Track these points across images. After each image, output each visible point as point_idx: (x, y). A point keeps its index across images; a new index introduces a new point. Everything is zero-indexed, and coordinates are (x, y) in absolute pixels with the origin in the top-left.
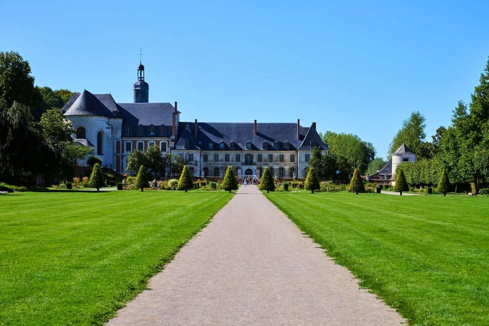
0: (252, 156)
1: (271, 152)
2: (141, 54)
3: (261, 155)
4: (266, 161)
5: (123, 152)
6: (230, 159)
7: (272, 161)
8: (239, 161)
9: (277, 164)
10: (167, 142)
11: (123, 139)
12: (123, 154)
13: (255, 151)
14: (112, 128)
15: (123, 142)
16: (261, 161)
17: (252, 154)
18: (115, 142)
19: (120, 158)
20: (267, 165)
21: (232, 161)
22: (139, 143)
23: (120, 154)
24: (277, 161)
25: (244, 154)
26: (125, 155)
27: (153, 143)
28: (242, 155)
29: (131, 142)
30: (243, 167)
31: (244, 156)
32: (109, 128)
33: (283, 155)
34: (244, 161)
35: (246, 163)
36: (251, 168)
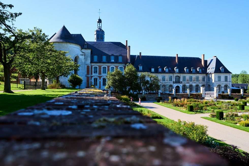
0: (179, 77)
1: (191, 75)
2: (99, 13)
3: (185, 77)
4: (188, 81)
5: (91, 74)
6: (166, 79)
7: (191, 81)
8: (171, 81)
9: (195, 82)
10: (123, 67)
11: (92, 65)
12: (92, 75)
13: (181, 74)
14: (85, 55)
15: (91, 66)
16: (185, 81)
17: (180, 76)
18: (86, 66)
19: (89, 78)
20: (189, 83)
21: (167, 80)
22: (103, 68)
23: (90, 76)
24: (194, 80)
25: (174, 76)
26: (93, 76)
27: (114, 68)
28: (173, 76)
29: (98, 67)
30: (174, 84)
31: (174, 77)
32: (83, 55)
33: (198, 77)
34: (174, 81)
35: (176, 82)
36: (179, 85)
